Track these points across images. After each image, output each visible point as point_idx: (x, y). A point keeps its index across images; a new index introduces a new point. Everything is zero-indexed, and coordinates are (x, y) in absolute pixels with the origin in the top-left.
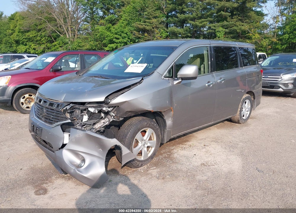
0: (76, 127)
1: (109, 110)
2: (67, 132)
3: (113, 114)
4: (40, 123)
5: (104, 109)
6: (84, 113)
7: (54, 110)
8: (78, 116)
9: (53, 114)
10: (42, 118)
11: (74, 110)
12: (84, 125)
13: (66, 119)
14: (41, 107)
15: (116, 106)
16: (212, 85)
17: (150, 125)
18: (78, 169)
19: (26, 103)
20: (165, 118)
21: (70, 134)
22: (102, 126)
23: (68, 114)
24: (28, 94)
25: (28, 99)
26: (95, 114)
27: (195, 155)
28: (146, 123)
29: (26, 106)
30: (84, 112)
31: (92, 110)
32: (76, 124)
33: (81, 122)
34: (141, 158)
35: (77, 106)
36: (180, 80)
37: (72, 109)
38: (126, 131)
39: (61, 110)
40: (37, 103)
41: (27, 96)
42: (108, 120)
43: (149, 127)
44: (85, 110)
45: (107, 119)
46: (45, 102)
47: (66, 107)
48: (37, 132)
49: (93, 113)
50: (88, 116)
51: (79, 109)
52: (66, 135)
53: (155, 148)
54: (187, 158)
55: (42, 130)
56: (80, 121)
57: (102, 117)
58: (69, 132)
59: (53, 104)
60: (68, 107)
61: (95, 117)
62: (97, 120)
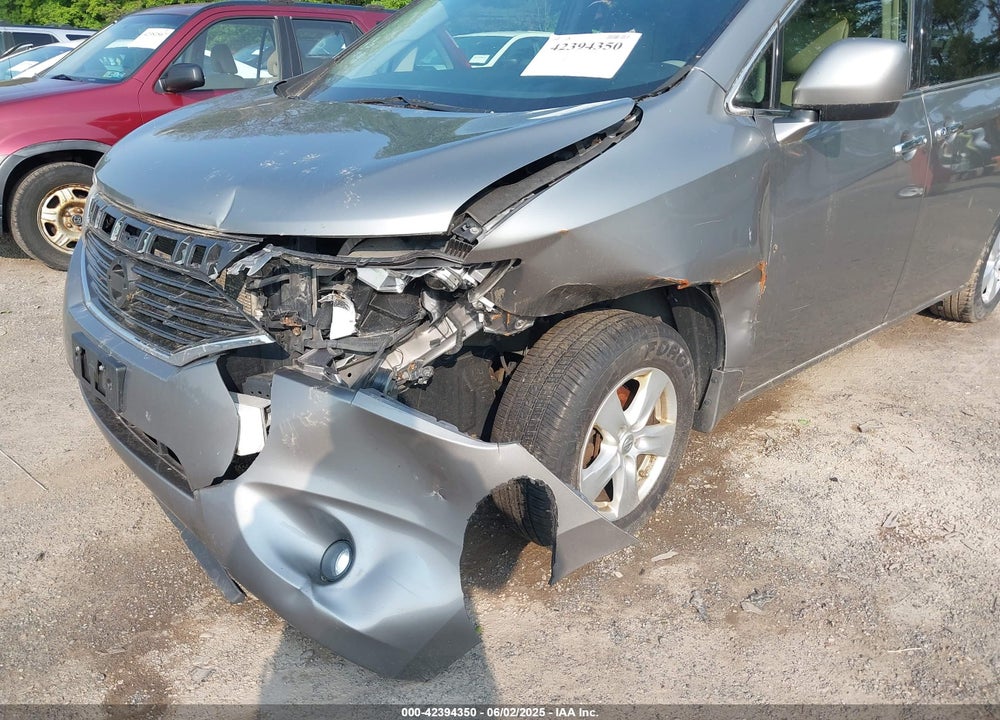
0: (296, 367)
1: (470, 278)
2: (252, 393)
3: (485, 301)
4: (117, 337)
5: (443, 274)
6: (336, 292)
7: (179, 274)
8: (303, 310)
9: (175, 298)
10: (123, 313)
11: (284, 277)
12: (339, 358)
13: (246, 325)
14: (112, 256)
15: (509, 261)
16: (914, 151)
17: (659, 353)
18: (322, 590)
19: (65, 228)
20: (725, 312)
21: (267, 402)
22: (423, 357)
23: (253, 297)
24: (71, 189)
25: (70, 210)
26: (390, 299)
27: (835, 480)
28: (643, 347)
29: (65, 240)
30: (337, 287)
31: (374, 278)
32: (298, 349)
33: (322, 343)
34: (607, 508)
35: (297, 258)
36: (807, 122)
37: (275, 273)
38: (549, 387)
39: (213, 277)
40: (95, 236)
41: (65, 195)
42: (455, 330)
43: (653, 364)
44: (340, 277)
45: (447, 327)
46: (132, 231)
47: (240, 263)
48: (104, 385)
49: (379, 293)
50: (357, 311)
51: (310, 271)
52: (249, 414)
53: (669, 457)
54: (806, 496)
55: (123, 376)
56: (318, 333)
57: (428, 317)
58: (264, 392)
59: (175, 242)
60: (254, 264)
61: (391, 316)
62: (403, 331)
